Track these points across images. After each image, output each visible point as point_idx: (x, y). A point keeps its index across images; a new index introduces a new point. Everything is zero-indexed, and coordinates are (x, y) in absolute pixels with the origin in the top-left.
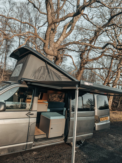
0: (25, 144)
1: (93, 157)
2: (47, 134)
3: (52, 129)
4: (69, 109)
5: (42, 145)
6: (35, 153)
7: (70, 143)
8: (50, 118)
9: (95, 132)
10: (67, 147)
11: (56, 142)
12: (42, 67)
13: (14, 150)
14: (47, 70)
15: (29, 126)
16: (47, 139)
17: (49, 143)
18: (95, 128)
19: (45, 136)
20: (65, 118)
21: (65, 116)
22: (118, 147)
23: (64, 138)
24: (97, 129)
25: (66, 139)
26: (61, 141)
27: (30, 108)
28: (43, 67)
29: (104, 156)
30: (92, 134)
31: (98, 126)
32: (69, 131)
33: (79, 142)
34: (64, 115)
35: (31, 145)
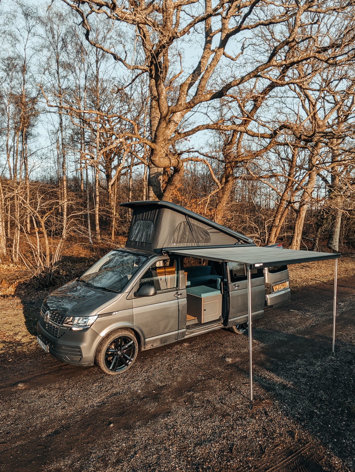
0: (177, 332)
1: (267, 341)
2: (200, 318)
3: (205, 310)
4: (225, 280)
5: (195, 332)
6: (186, 344)
7: (232, 327)
8: (201, 296)
9: (267, 308)
10: (227, 334)
11: (212, 328)
12: (181, 223)
13: (166, 341)
14: (188, 227)
15: (179, 311)
16: (200, 324)
17: (204, 330)
18: (266, 302)
19: (196, 322)
20: (221, 293)
21: (221, 290)
22: (304, 326)
23: (222, 322)
24: (269, 303)
25: (225, 322)
26: (218, 326)
27: (175, 286)
28: (183, 223)
29: (281, 339)
30: (263, 311)
31: (271, 299)
32: (229, 311)
33: (244, 325)
34: (219, 288)
35: (183, 334)
